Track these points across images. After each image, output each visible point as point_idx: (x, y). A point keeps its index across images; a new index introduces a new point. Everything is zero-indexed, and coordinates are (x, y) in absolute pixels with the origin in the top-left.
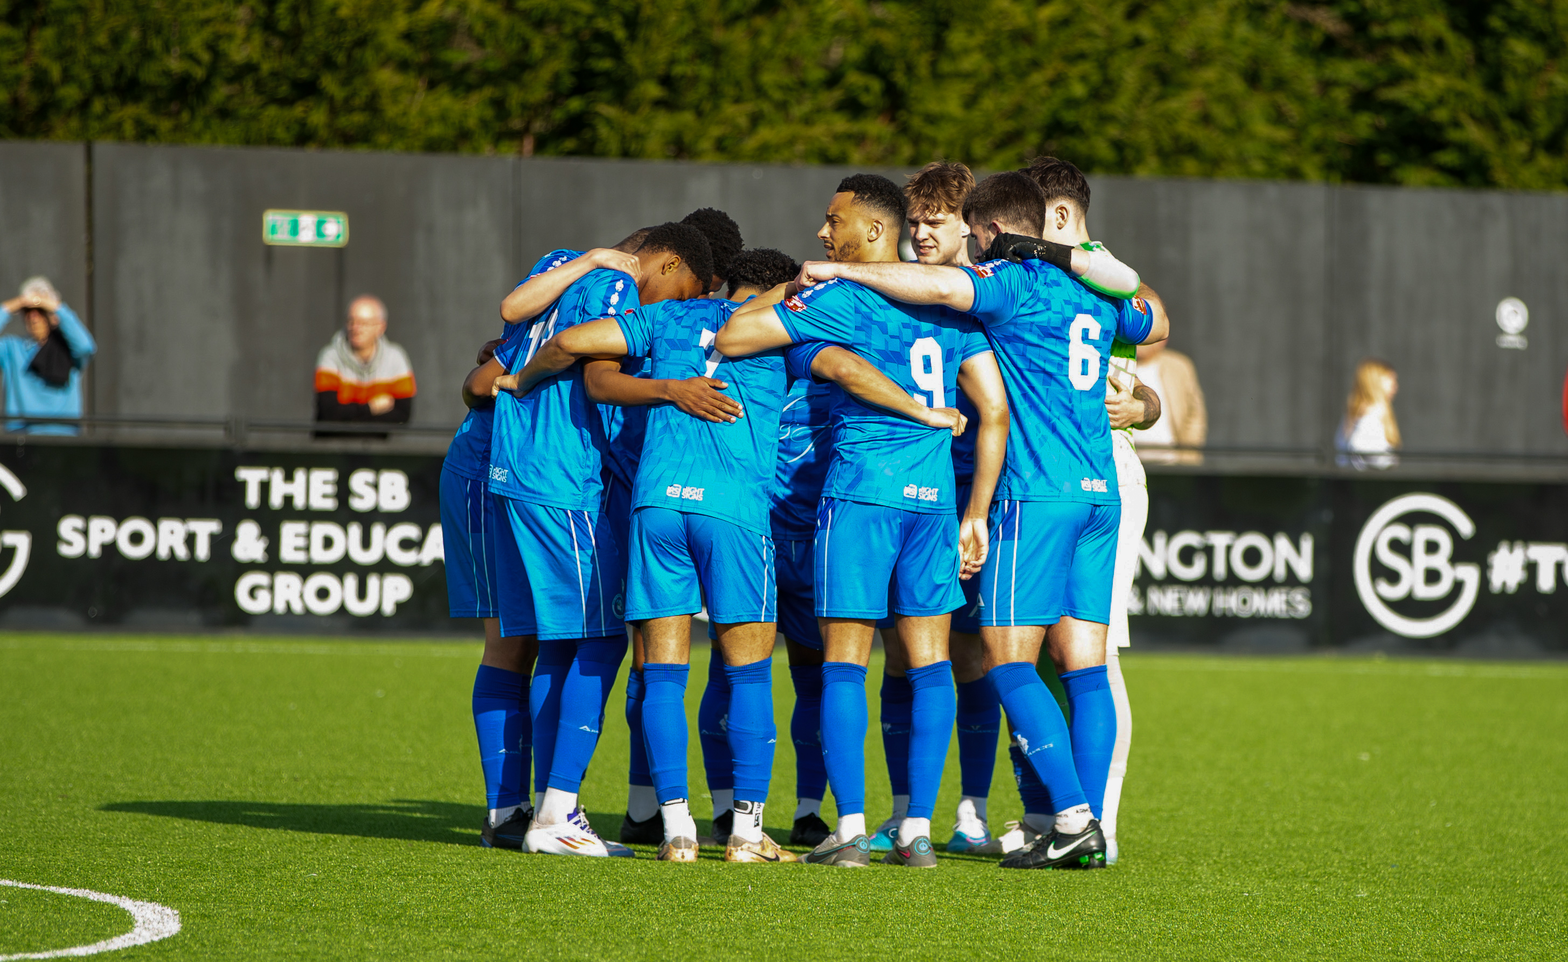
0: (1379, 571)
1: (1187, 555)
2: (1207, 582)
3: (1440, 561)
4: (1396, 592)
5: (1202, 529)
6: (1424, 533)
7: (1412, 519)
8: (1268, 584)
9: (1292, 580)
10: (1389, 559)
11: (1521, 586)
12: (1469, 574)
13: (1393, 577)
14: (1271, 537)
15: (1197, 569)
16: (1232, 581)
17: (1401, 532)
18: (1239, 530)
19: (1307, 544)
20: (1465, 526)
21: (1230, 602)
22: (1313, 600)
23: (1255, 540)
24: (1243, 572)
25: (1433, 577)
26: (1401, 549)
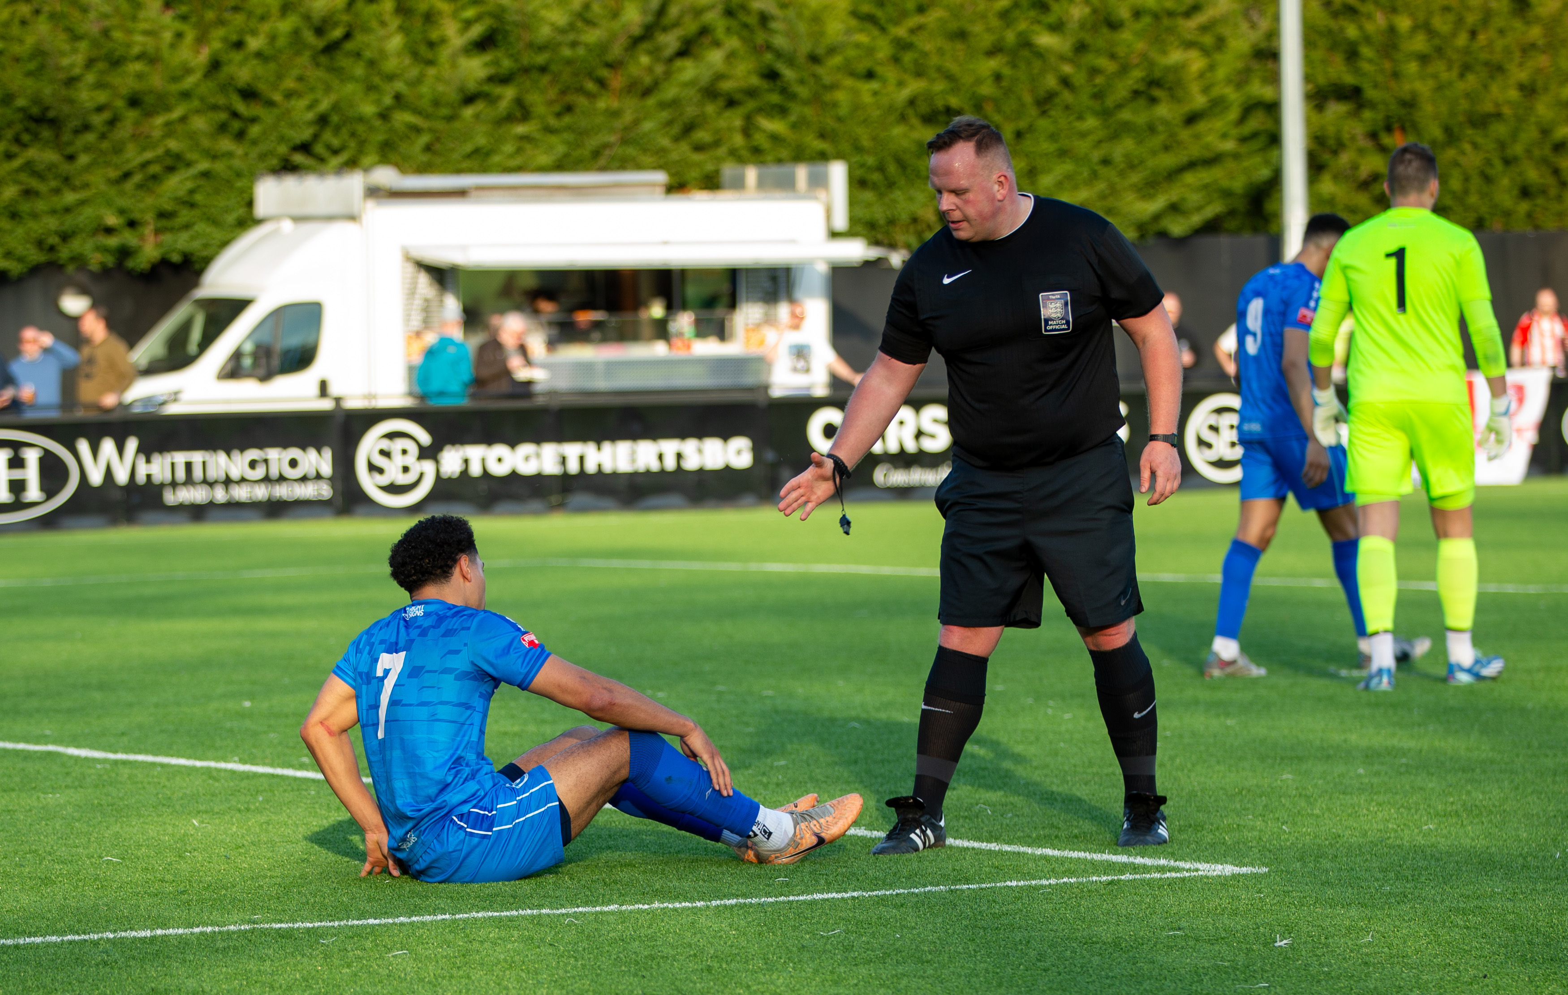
0: (373, 468)
1: (253, 464)
2: (267, 479)
3: (411, 459)
4: (384, 480)
5: (261, 446)
6: (400, 444)
7: (392, 436)
8: (304, 479)
9: (319, 477)
10: (380, 461)
11: (462, 473)
12: (428, 467)
13: (381, 471)
14: (304, 448)
15: (259, 473)
16: (282, 479)
17: (385, 444)
18: (285, 445)
19: (328, 453)
20: (425, 438)
21: (282, 492)
22: (333, 487)
23: (294, 453)
24: (290, 473)
25: (406, 469)
26: (385, 453)
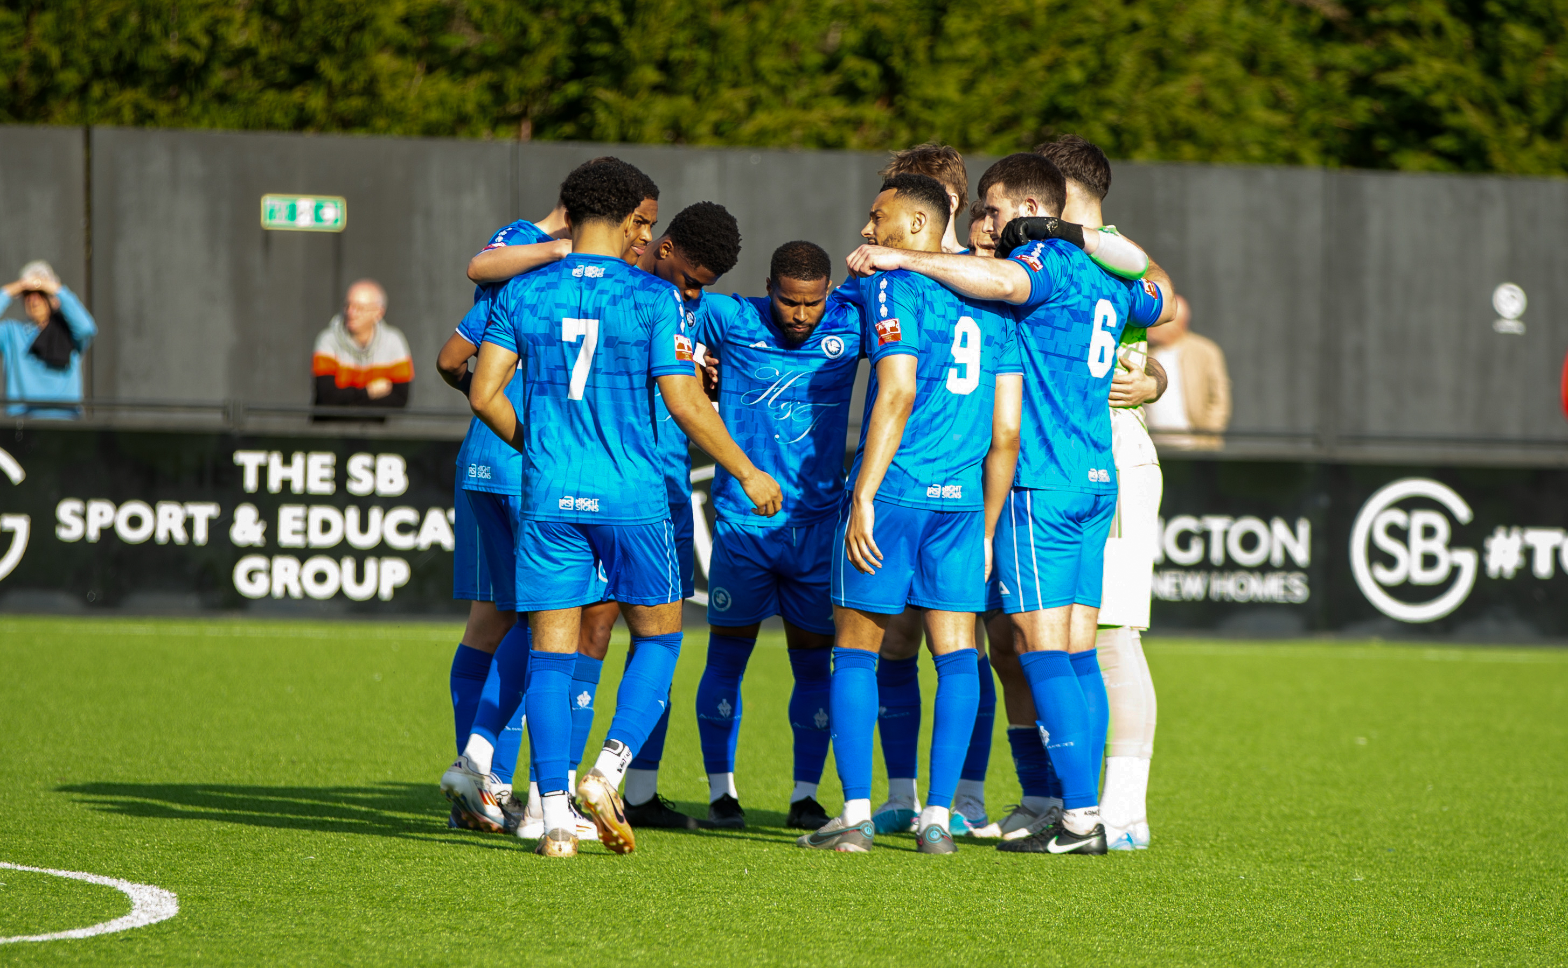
0: (1377, 556)
1: (1184, 540)
2: (1204, 566)
3: (1437, 546)
4: (1392, 577)
5: (1197, 512)
6: (1421, 518)
7: (1409, 504)
8: (1265, 568)
9: (1289, 565)
10: (1387, 544)
11: (1520, 569)
12: (1466, 559)
13: (1390, 562)
14: (1267, 520)
15: (1194, 553)
16: (1230, 566)
17: (1398, 517)
18: (1236, 513)
19: (1304, 528)
20: (1462, 512)
21: (1226, 587)
22: (1310, 584)
23: (1252, 524)
24: (1240, 556)
25: (1430, 561)
26: (1398, 533)
